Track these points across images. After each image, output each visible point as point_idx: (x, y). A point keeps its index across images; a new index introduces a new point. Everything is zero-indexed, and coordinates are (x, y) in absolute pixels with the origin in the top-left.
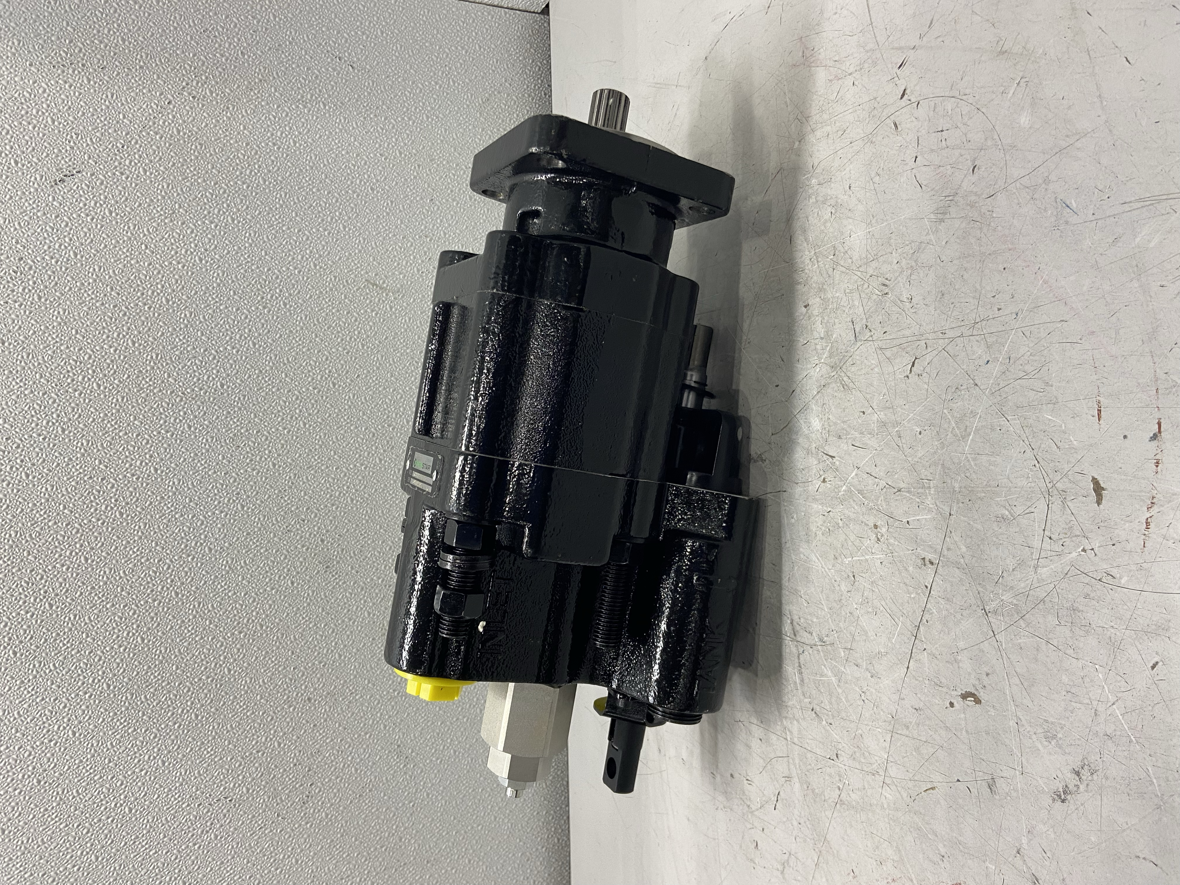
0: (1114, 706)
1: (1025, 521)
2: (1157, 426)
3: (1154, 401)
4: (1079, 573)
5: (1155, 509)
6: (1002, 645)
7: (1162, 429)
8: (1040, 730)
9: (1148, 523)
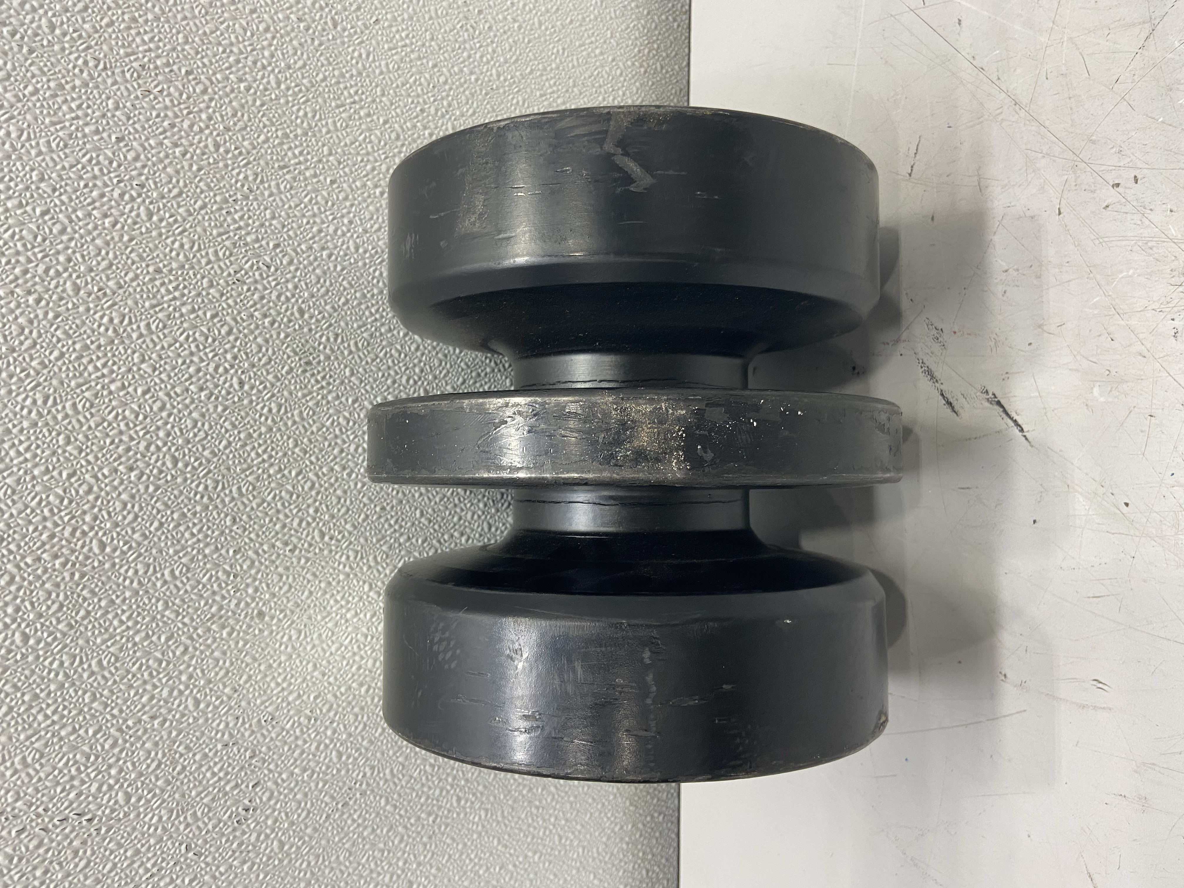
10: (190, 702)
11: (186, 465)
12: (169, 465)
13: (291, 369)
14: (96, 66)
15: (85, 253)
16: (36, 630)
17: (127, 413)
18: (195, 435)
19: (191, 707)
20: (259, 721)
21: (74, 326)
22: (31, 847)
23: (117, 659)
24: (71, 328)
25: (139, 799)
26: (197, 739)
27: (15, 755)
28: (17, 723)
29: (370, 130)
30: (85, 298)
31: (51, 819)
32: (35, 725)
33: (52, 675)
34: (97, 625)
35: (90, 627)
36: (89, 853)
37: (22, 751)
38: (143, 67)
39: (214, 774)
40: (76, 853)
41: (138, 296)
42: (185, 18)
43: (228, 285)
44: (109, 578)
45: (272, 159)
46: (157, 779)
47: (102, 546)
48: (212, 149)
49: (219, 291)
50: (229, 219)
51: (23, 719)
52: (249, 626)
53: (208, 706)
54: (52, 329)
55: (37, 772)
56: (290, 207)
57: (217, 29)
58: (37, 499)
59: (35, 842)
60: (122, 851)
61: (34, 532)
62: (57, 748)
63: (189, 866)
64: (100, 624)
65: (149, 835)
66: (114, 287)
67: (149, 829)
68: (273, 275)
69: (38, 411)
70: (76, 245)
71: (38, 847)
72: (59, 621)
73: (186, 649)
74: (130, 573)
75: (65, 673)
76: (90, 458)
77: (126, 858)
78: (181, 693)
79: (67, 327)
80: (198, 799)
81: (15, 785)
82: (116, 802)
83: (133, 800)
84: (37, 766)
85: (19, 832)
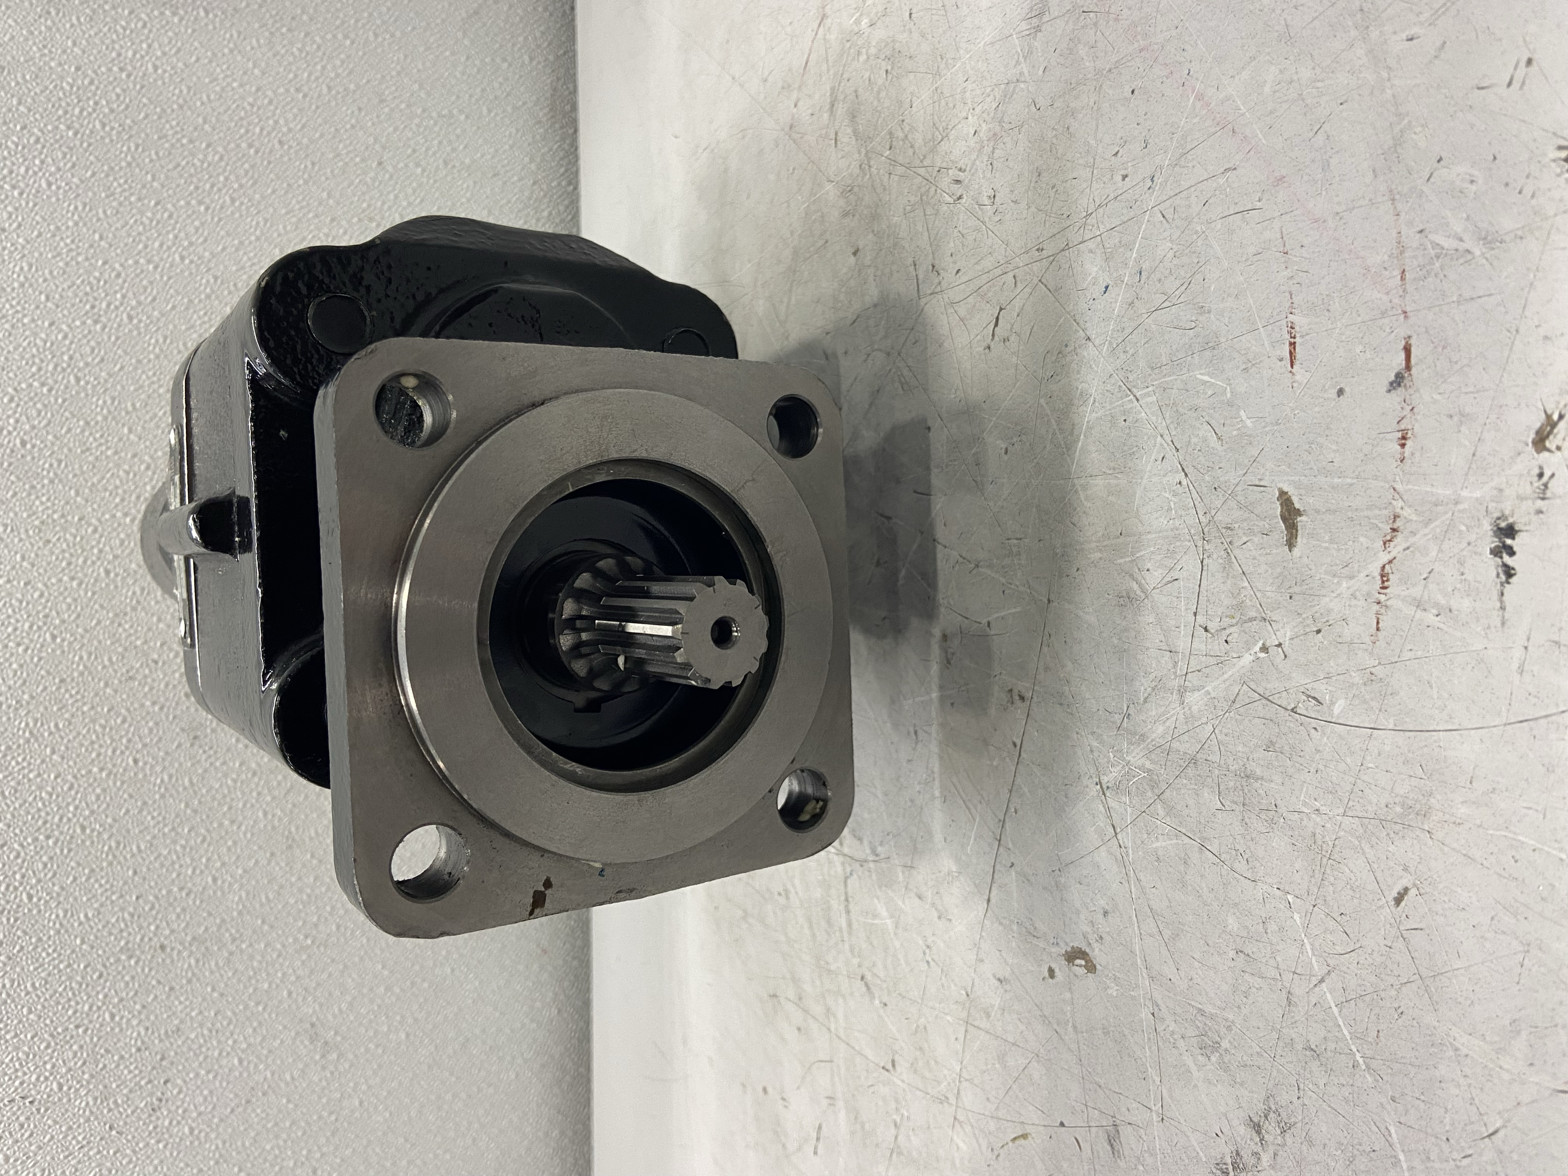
0: (1324, 985)
1: (1164, 599)
2: (1402, 355)
3: (1396, 301)
4: (1257, 697)
5: (1400, 542)
6: (1128, 855)
7: (1413, 361)
8: (1191, 1032)
9: (1384, 576)
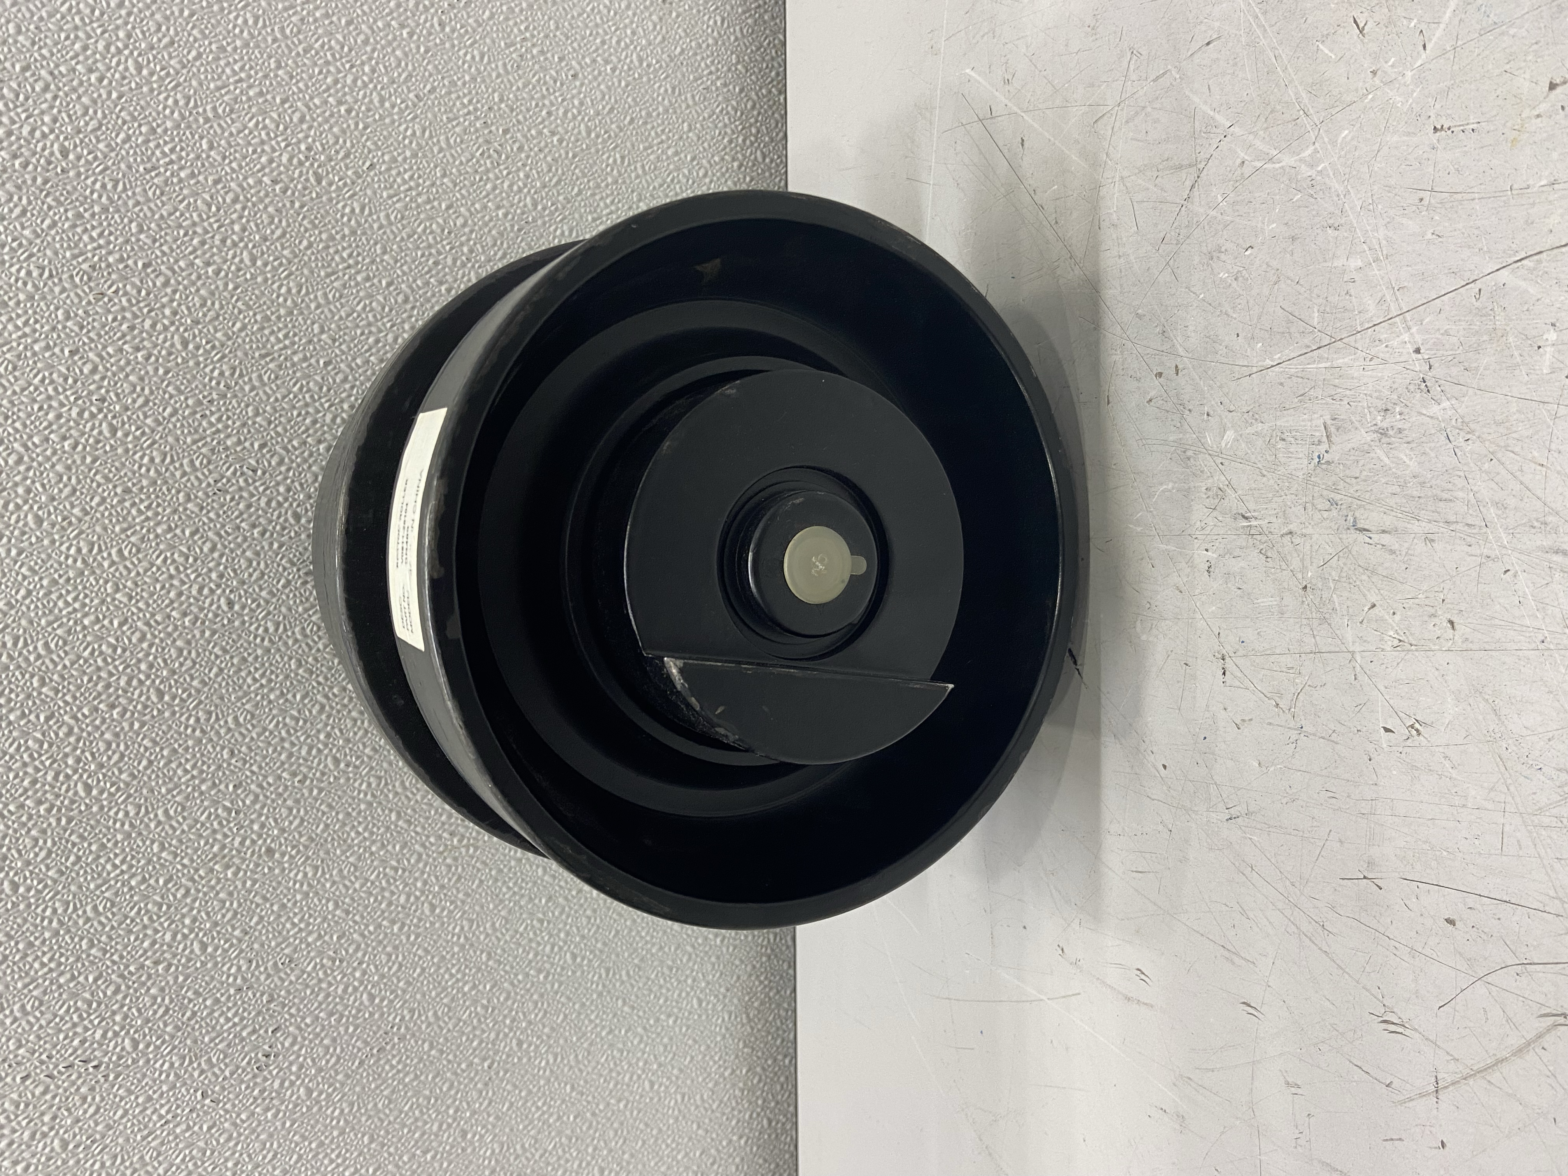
10: (196, 946)
11: (174, 698)
12: (154, 698)
13: (288, 582)
14: (41, 275)
15: (45, 481)
16: (25, 879)
17: (104, 647)
18: (181, 665)
19: (197, 951)
20: (275, 964)
21: (39, 561)
22: (37, 1093)
23: (113, 905)
24: (36, 563)
25: (148, 1046)
26: (207, 983)
27: (14, 1003)
28: (13, 971)
29: (370, 296)
30: (50, 530)
31: (56, 1066)
32: (32, 973)
33: (46, 923)
34: (89, 871)
35: (82, 872)
36: (98, 1099)
37: (20, 1000)
38: (93, 267)
39: (228, 1020)
40: (84, 1099)
41: (107, 521)
42: (138, 203)
43: (208, 497)
44: (98, 822)
45: (251, 347)
46: (166, 1025)
47: (88, 788)
48: (179, 347)
49: (198, 505)
50: (204, 423)
51: (19, 968)
52: (257, 865)
53: (216, 950)
54: (17, 567)
55: (38, 1019)
56: (277, 400)
57: (176, 210)
58: (15, 745)
59: (40, 1089)
60: (133, 1098)
61: (15, 778)
62: (56, 995)
63: (206, 1113)
64: (92, 869)
65: (161, 1082)
66: (80, 514)
67: (160, 1075)
68: (260, 479)
69: (9, 654)
70: (35, 474)
71: (44, 1093)
72: (48, 868)
73: (188, 891)
74: (121, 815)
75: (59, 920)
76: (68, 698)
77: (138, 1104)
78: (185, 937)
79: (32, 563)
80: (212, 1045)
81: (16, 1032)
82: (123, 1049)
83: (141, 1046)
84: (38, 1014)
85: (24, 1079)
